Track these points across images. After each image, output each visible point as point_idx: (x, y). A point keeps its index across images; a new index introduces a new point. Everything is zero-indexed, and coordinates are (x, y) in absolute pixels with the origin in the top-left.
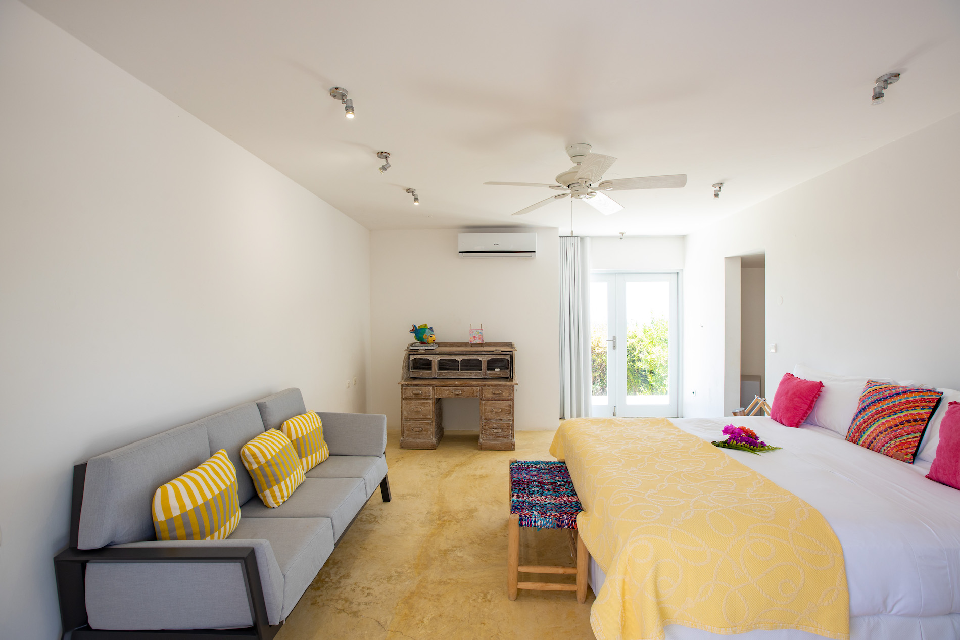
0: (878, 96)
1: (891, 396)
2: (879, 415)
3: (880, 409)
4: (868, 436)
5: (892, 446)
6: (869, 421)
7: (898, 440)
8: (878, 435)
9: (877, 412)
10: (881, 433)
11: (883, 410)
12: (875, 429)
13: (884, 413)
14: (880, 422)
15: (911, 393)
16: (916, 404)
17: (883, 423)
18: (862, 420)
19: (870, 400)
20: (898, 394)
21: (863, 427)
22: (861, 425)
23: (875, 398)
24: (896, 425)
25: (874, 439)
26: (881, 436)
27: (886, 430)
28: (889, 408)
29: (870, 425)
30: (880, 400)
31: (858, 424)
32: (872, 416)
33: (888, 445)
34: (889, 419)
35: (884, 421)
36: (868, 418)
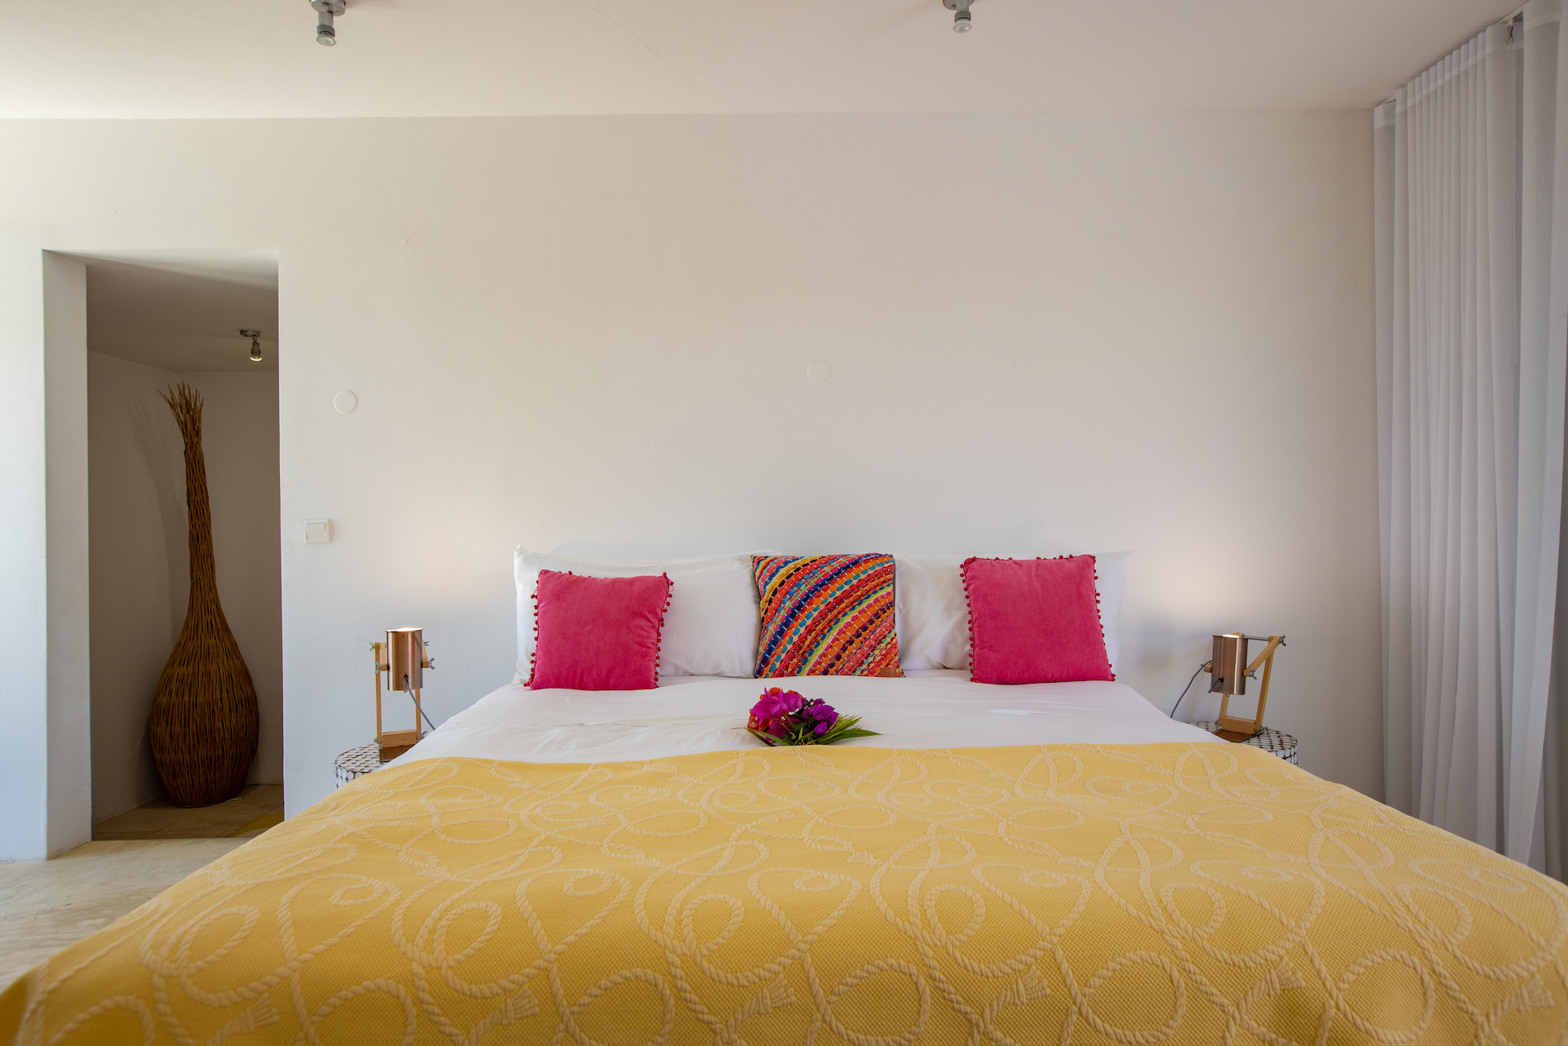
1: (838, 573)
2: (835, 612)
3: (831, 600)
4: (823, 655)
5: (878, 659)
6: (820, 627)
7: (883, 645)
8: (844, 649)
9: (830, 608)
10: (851, 642)
11: (839, 601)
12: (835, 640)
13: (843, 605)
14: (841, 624)
15: (865, 562)
16: (882, 579)
17: (848, 624)
18: (802, 630)
19: (804, 589)
20: (846, 568)
21: (807, 643)
22: (802, 639)
23: (813, 582)
24: (871, 622)
25: (838, 657)
26: (852, 648)
27: (858, 635)
28: (847, 595)
29: (823, 634)
30: (823, 584)
31: (795, 638)
32: (823, 615)
33: (871, 659)
34: (855, 613)
35: (848, 619)
36: (816, 622)
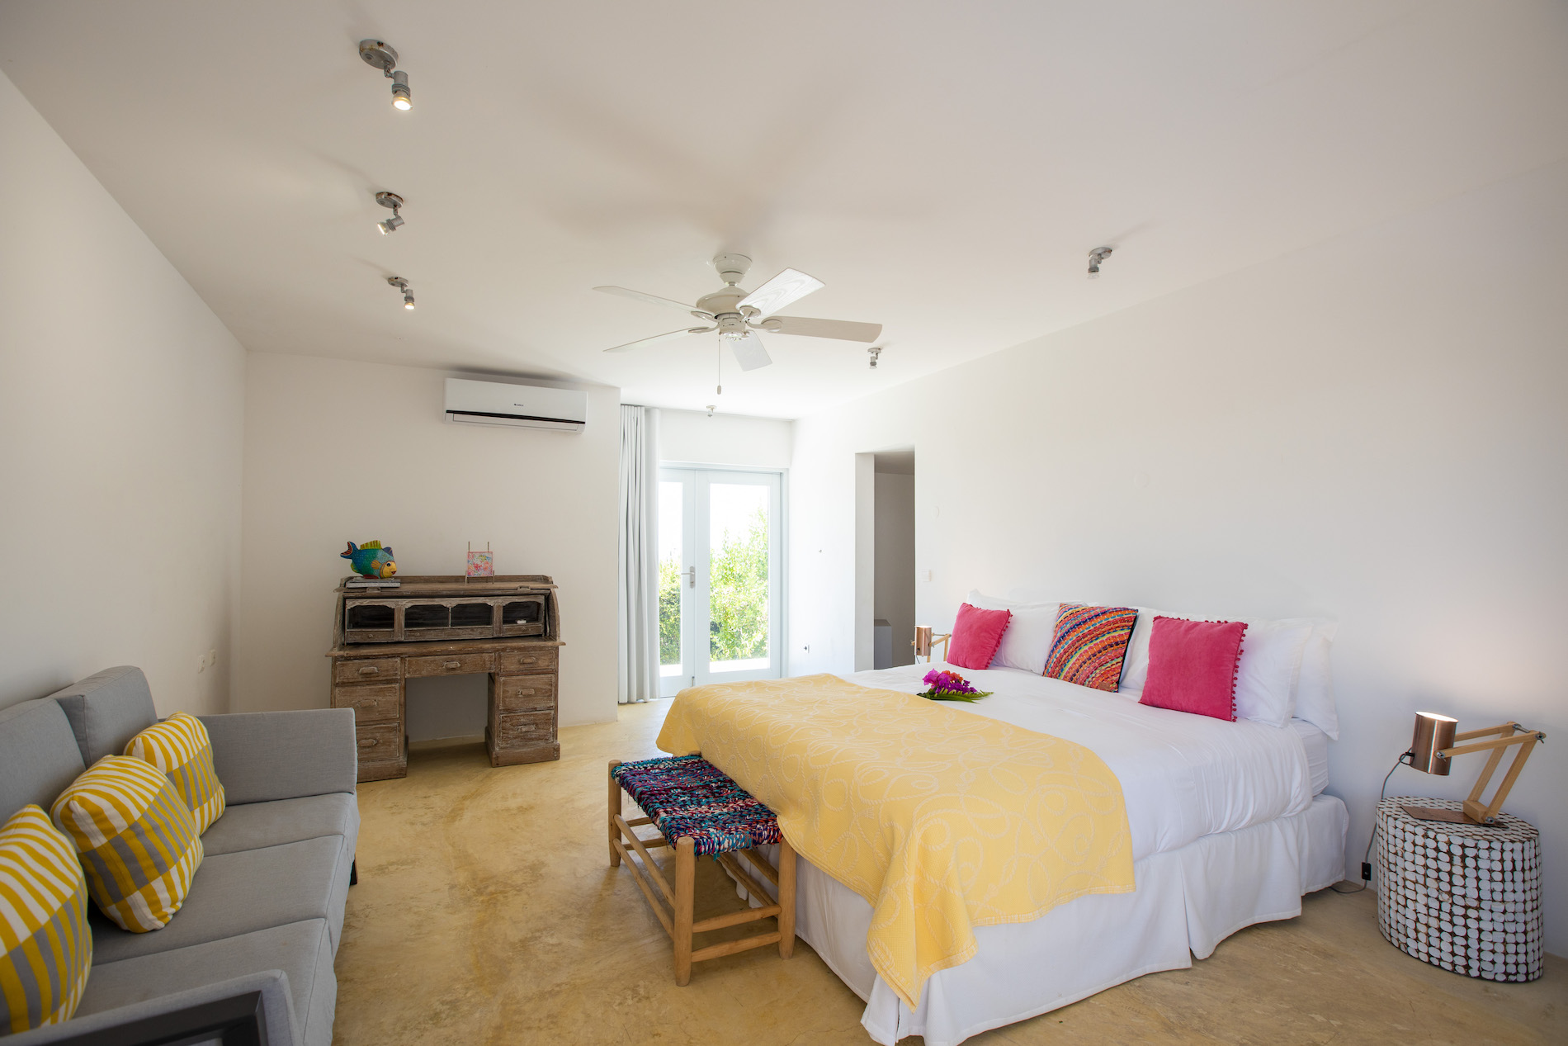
0: (1094, 269)
1: (1091, 619)
2: (1080, 642)
3: (1080, 634)
4: (1071, 668)
5: (1098, 675)
6: (1071, 650)
7: (1103, 668)
8: (1081, 666)
9: (1079, 639)
10: (1085, 662)
11: (1084, 636)
12: (1078, 659)
13: (1086, 639)
14: (1082, 650)
15: (1110, 613)
16: (1116, 625)
17: (1086, 651)
18: (1062, 651)
19: (1068, 626)
20: (1097, 616)
21: (1063, 659)
22: (1061, 656)
23: (1074, 623)
24: (1100, 652)
25: (1078, 671)
26: (1085, 666)
27: (1089, 659)
28: (1090, 632)
29: (1071, 655)
30: (1080, 624)
31: (1058, 655)
32: (1073, 644)
33: (1093, 675)
34: (1092, 645)
35: (1086, 648)
36: (1069, 648)
